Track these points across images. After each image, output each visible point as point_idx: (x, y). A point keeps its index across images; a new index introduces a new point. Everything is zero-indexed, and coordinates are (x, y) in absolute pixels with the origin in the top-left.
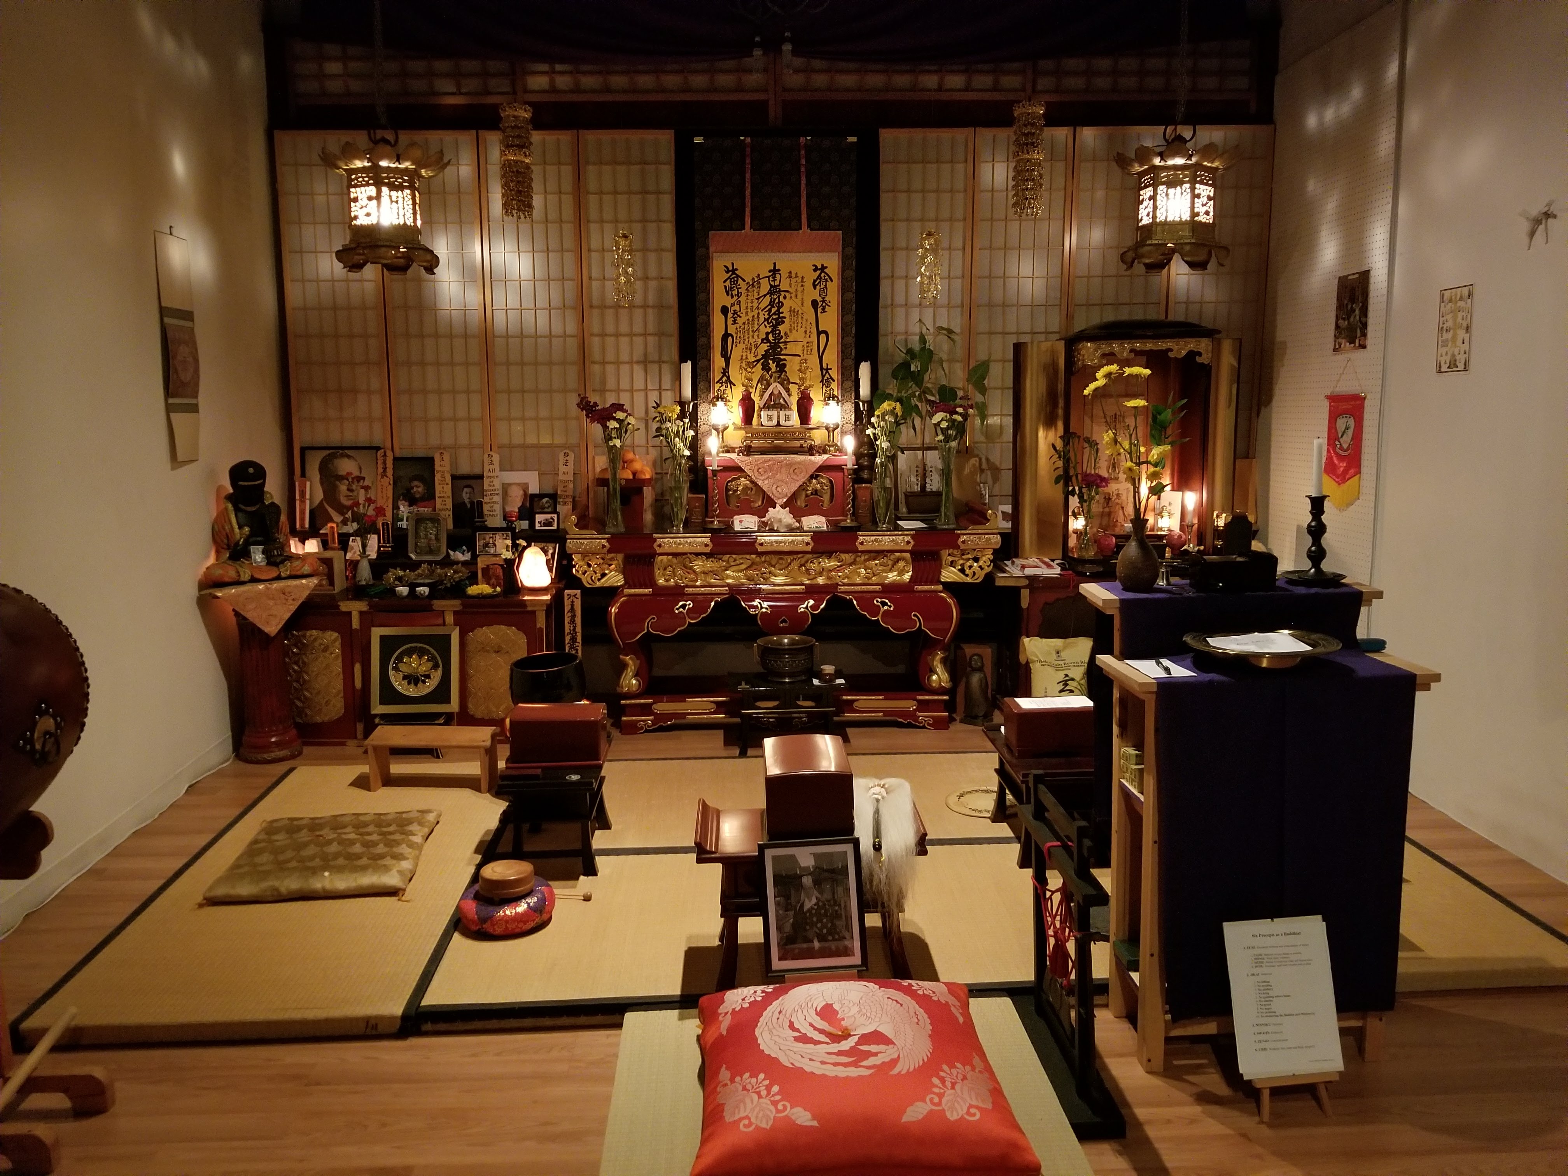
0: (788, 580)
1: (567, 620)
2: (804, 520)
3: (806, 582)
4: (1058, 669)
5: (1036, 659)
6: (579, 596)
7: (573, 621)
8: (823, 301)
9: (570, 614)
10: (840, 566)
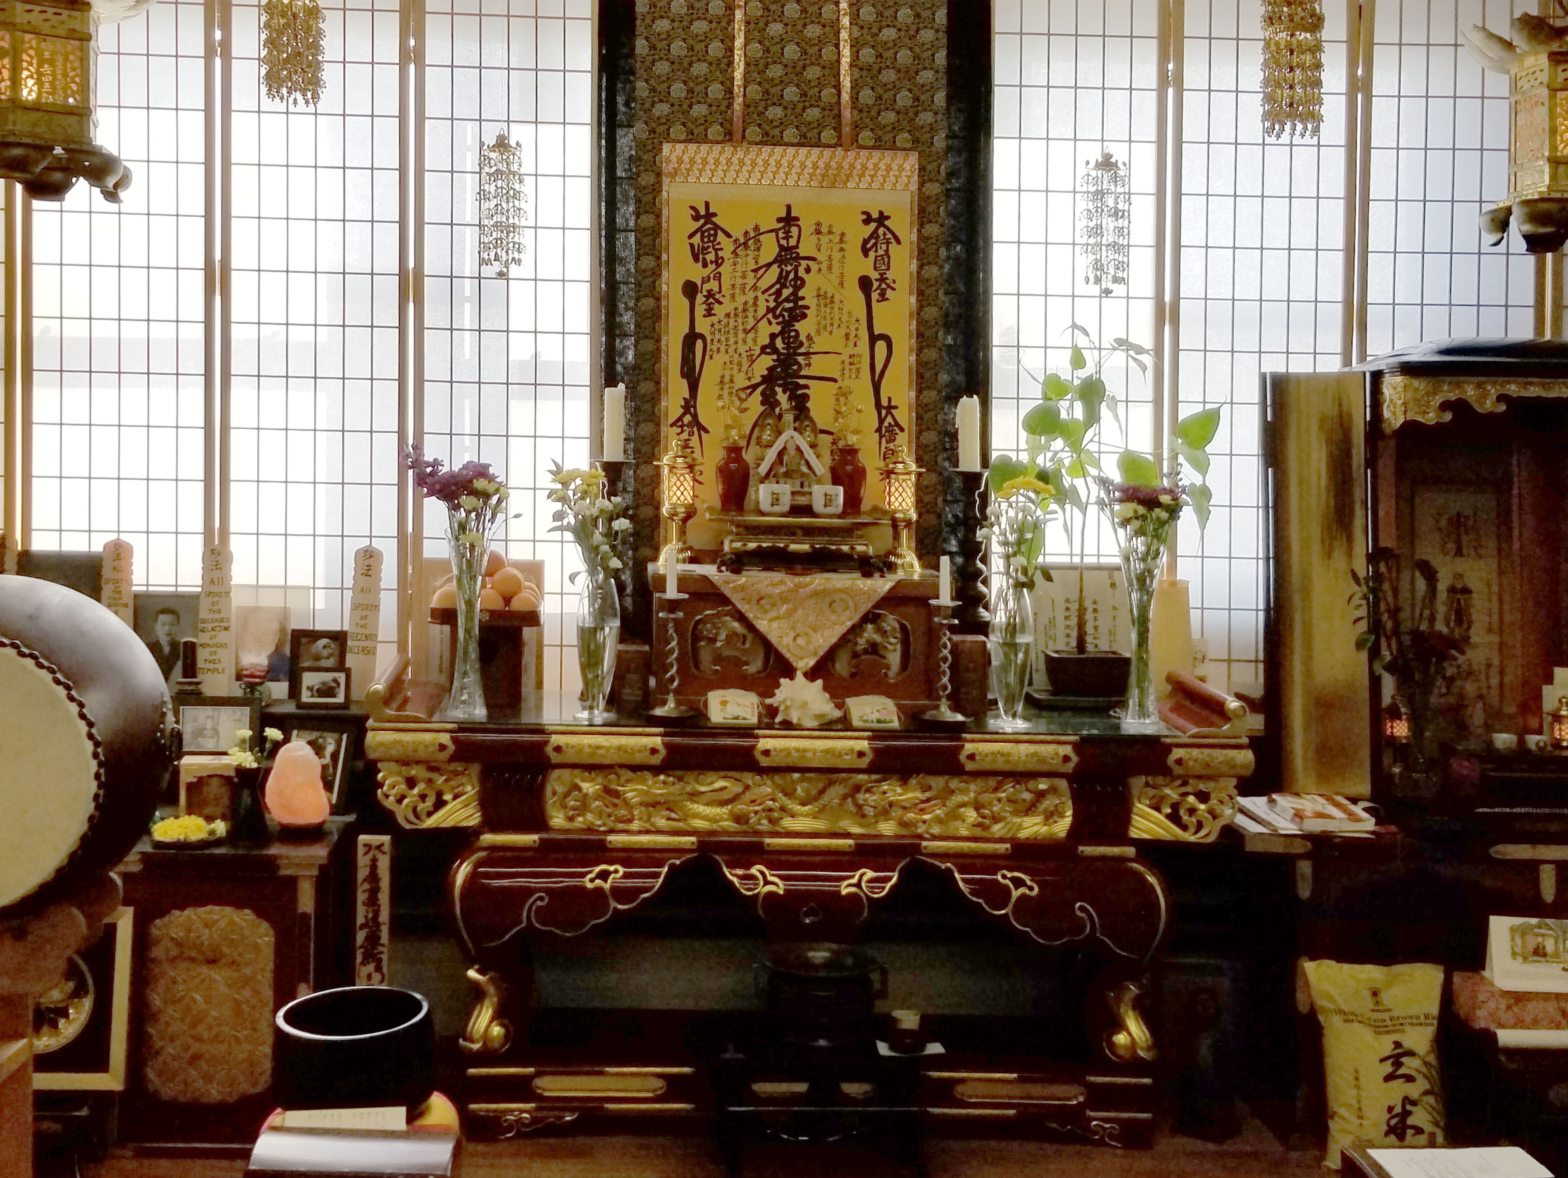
0: (819, 825)
1: (361, 897)
2: (852, 703)
3: (856, 830)
4: (1380, 1029)
5: (1332, 1007)
6: (387, 848)
7: (373, 901)
8: (882, 279)
9: (366, 886)
10: (928, 800)
